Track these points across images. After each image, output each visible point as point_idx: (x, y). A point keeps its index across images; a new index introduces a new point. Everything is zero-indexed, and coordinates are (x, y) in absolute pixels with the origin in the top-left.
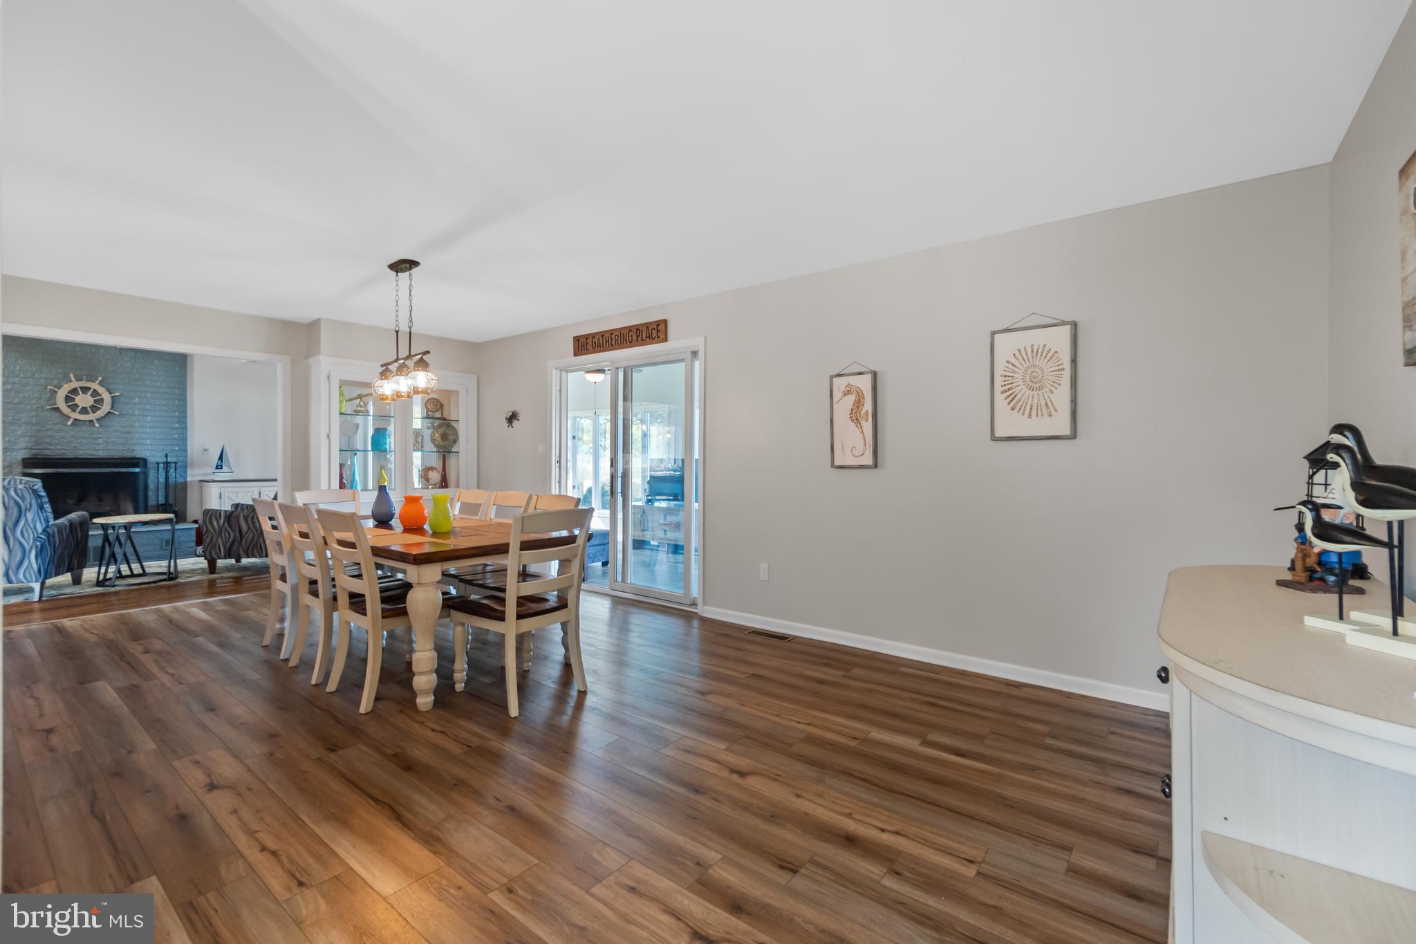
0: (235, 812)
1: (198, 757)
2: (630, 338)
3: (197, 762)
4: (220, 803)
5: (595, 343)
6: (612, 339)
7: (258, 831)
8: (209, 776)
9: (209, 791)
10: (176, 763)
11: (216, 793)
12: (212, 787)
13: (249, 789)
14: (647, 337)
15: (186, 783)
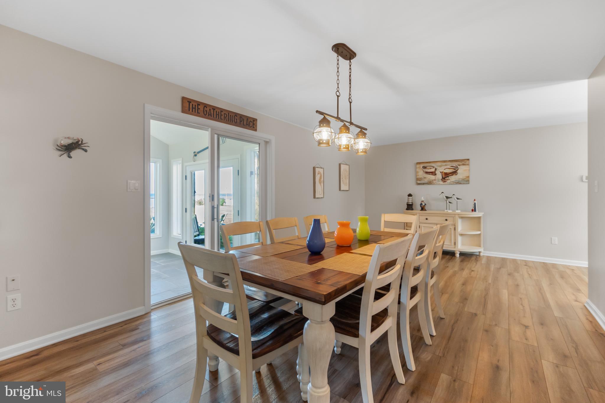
0: (524, 317)
1: (525, 341)
2: (236, 120)
3: (526, 339)
4: (527, 321)
5: (206, 111)
6: (221, 115)
7: (522, 310)
8: (525, 331)
9: (528, 326)
10: (536, 345)
11: (526, 324)
12: (527, 327)
13: (515, 320)
14: (246, 124)
15: (536, 334)
